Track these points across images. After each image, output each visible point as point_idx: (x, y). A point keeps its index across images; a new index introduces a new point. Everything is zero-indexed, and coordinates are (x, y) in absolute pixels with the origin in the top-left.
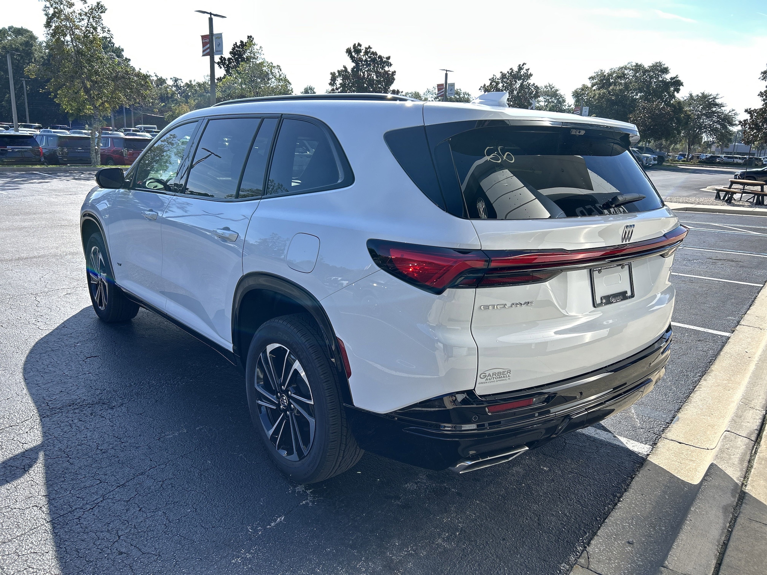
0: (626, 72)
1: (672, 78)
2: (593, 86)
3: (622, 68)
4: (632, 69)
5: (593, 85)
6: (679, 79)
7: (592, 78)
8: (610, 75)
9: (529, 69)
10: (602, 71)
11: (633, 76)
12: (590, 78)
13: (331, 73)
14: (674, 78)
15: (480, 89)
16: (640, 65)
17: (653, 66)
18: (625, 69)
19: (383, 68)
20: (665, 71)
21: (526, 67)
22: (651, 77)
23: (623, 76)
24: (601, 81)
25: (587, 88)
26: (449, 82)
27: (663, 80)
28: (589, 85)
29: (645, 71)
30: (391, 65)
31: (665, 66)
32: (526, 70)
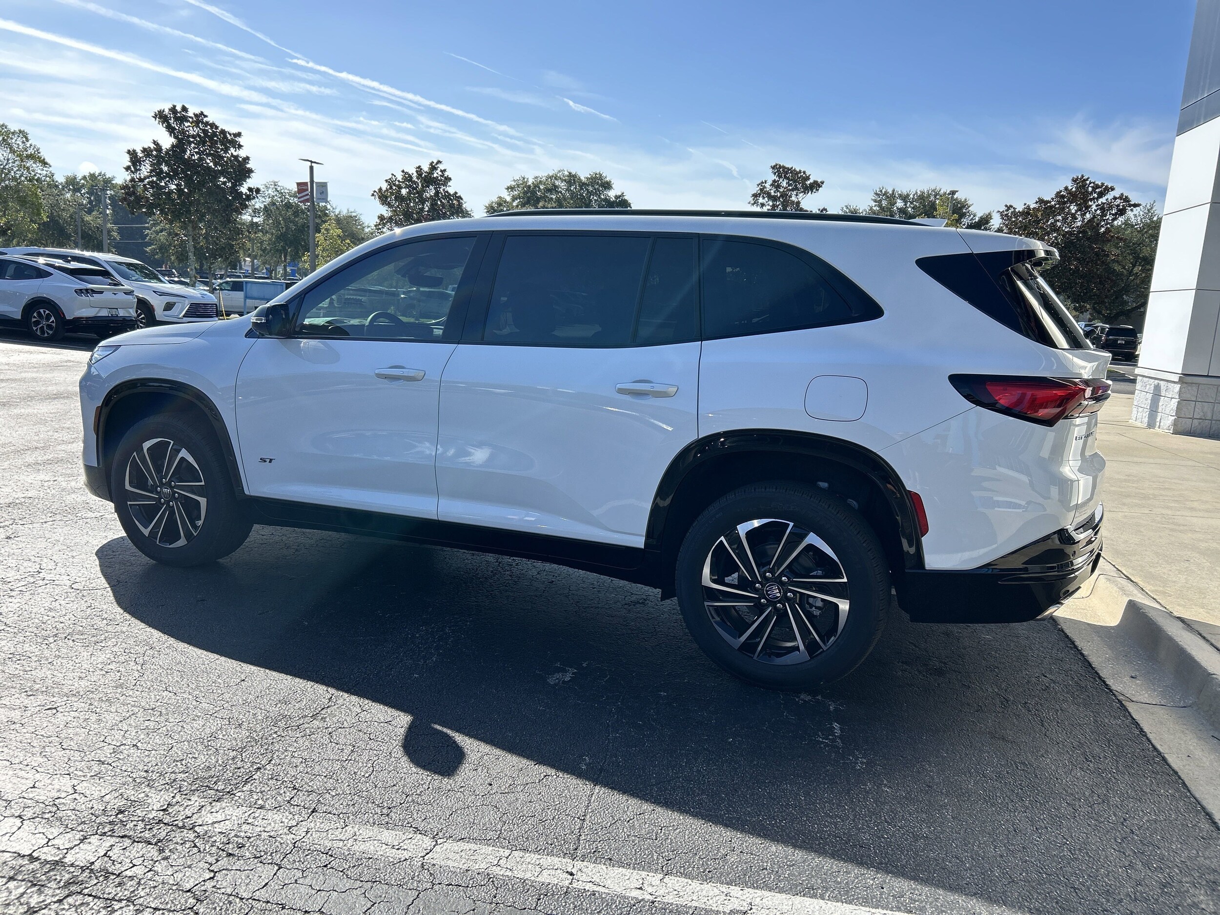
0: (557, 183)
1: (616, 196)
2: (513, 201)
3: (551, 177)
4: (565, 180)
5: (514, 199)
6: (626, 198)
7: (510, 188)
8: (536, 186)
9: (445, 170)
10: (524, 178)
11: (567, 190)
12: (508, 189)
13: (129, 152)
14: (620, 196)
15: (373, 195)
16: (575, 176)
17: (592, 178)
18: (556, 179)
19: (226, 150)
20: (608, 186)
21: (441, 167)
22: (590, 193)
23: (554, 189)
24: (525, 193)
25: (505, 202)
26: (316, 180)
27: (606, 198)
28: (508, 199)
29: (582, 185)
30: (240, 146)
31: (608, 179)
32: (441, 171)
